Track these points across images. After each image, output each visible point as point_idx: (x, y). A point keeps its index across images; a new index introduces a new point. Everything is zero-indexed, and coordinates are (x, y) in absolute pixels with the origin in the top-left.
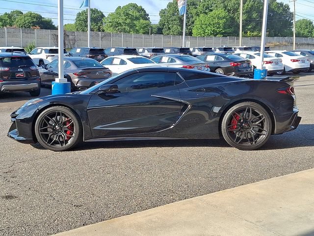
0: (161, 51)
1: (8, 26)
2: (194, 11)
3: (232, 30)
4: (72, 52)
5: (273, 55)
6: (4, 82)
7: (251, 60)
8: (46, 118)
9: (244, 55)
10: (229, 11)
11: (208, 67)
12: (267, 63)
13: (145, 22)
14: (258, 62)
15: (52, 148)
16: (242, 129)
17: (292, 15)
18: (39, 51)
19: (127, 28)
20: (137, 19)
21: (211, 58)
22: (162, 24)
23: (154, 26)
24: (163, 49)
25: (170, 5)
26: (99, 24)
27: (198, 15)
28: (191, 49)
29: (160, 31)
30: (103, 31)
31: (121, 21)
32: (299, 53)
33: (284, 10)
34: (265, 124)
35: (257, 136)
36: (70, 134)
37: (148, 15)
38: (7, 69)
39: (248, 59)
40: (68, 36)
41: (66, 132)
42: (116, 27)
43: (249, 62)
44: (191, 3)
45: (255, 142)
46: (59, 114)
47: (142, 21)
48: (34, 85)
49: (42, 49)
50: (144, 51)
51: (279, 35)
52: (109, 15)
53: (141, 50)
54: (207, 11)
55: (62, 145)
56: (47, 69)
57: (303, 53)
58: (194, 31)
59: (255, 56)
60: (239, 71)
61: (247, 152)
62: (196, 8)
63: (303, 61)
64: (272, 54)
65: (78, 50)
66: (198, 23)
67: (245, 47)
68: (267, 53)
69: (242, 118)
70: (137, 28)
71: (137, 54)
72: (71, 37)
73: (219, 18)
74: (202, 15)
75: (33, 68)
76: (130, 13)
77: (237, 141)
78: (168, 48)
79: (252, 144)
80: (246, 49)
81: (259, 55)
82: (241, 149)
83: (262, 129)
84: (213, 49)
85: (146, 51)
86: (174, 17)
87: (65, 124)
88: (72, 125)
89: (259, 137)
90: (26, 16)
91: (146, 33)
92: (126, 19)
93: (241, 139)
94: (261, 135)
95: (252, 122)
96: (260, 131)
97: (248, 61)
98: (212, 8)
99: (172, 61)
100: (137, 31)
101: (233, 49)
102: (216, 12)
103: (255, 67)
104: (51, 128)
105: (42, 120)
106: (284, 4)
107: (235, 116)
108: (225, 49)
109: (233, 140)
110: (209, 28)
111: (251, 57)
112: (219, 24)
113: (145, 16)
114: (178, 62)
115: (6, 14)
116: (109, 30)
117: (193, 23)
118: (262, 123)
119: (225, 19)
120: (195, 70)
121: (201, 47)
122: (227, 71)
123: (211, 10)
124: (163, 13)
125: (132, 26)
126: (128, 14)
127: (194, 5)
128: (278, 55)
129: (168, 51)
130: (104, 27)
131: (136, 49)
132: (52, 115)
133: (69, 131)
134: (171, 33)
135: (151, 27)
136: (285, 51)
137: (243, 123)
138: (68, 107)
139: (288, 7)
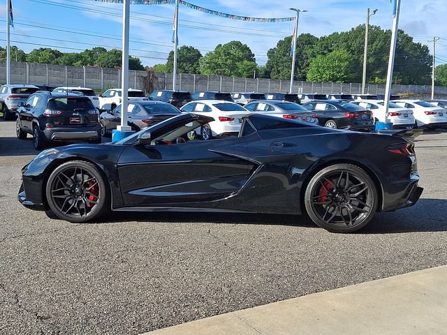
0: (261, 97)
1: (88, 65)
2: (310, 52)
3: (356, 74)
4: (152, 96)
5: (403, 105)
6: (54, 129)
7: (373, 111)
8: (61, 176)
9: (364, 105)
10: (353, 52)
11: (316, 117)
12: (393, 114)
13: (249, 63)
14: (381, 114)
15: (68, 218)
16: (334, 202)
17: (431, 59)
18: (112, 93)
19: (228, 71)
20: (241, 60)
21: (321, 107)
22: (270, 66)
23: (260, 69)
24: (263, 95)
25: (280, 44)
26: (195, 66)
27: (315, 57)
28: (300, 96)
29: (267, 74)
30: (199, 73)
31: (220, 62)
32: (436, 104)
33: (421, 52)
34: (368, 196)
35: (356, 214)
36: (93, 200)
37: (253, 55)
38: (59, 112)
39: (369, 109)
40: (157, 78)
41: (88, 196)
42: (215, 69)
43: (369, 113)
44: (306, 41)
45: (353, 222)
46: (79, 171)
47: (246, 62)
48: (92, 133)
49: (116, 91)
50: (240, 97)
51: (415, 82)
52: (207, 54)
53: (236, 96)
54: (325, 52)
55: (82, 215)
56: (113, 115)
57: (440, 104)
58: (309, 76)
59: (378, 105)
60: (356, 124)
61: (340, 236)
62: (312, 48)
63: (441, 115)
64: (401, 104)
65: (160, 94)
66: (314, 65)
67: (368, 94)
68: (395, 103)
69: (334, 186)
70: (240, 71)
71: (230, 99)
72: (160, 79)
73: (340, 60)
74: (319, 56)
75: (92, 112)
76: (232, 52)
77: (326, 219)
78: (270, 94)
79: (348, 224)
80: (369, 98)
81: (382, 104)
82: (331, 230)
83: (363, 203)
84: (327, 96)
85: (243, 96)
86: (285, 58)
87: (86, 185)
88: (97, 188)
89: (358, 215)
90: (110, 53)
91: (250, 77)
92: (226, 60)
93: (333, 216)
94: (361, 212)
95: (350, 192)
96: (361, 206)
97: (368, 111)
98: (332, 49)
99: (270, 109)
100: (240, 75)
101: (353, 97)
102: (336, 53)
103: (377, 120)
104: (68, 190)
105: (56, 179)
106: (422, 45)
107: (325, 183)
108: (343, 97)
109: (320, 217)
110: (327, 72)
111: (373, 107)
112: (339, 67)
113: (250, 57)
114: (278, 110)
115: (87, 50)
116: (206, 73)
117: (308, 65)
118: (364, 194)
119: (347, 62)
120: (299, 121)
121: (312, 94)
122: (341, 123)
123: (331, 51)
124: (271, 53)
125: (233, 68)
126: (229, 54)
127: (310, 43)
128: (409, 106)
129: (270, 97)
130: (201, 69)
131: (229, 94)
132: (70, 172)
133: (92, 197)
134: (281, 77)
135: (257, 70)
136: (418, 101)
137: (336, 193)
138: (91, 162)
139: (426, 49)
